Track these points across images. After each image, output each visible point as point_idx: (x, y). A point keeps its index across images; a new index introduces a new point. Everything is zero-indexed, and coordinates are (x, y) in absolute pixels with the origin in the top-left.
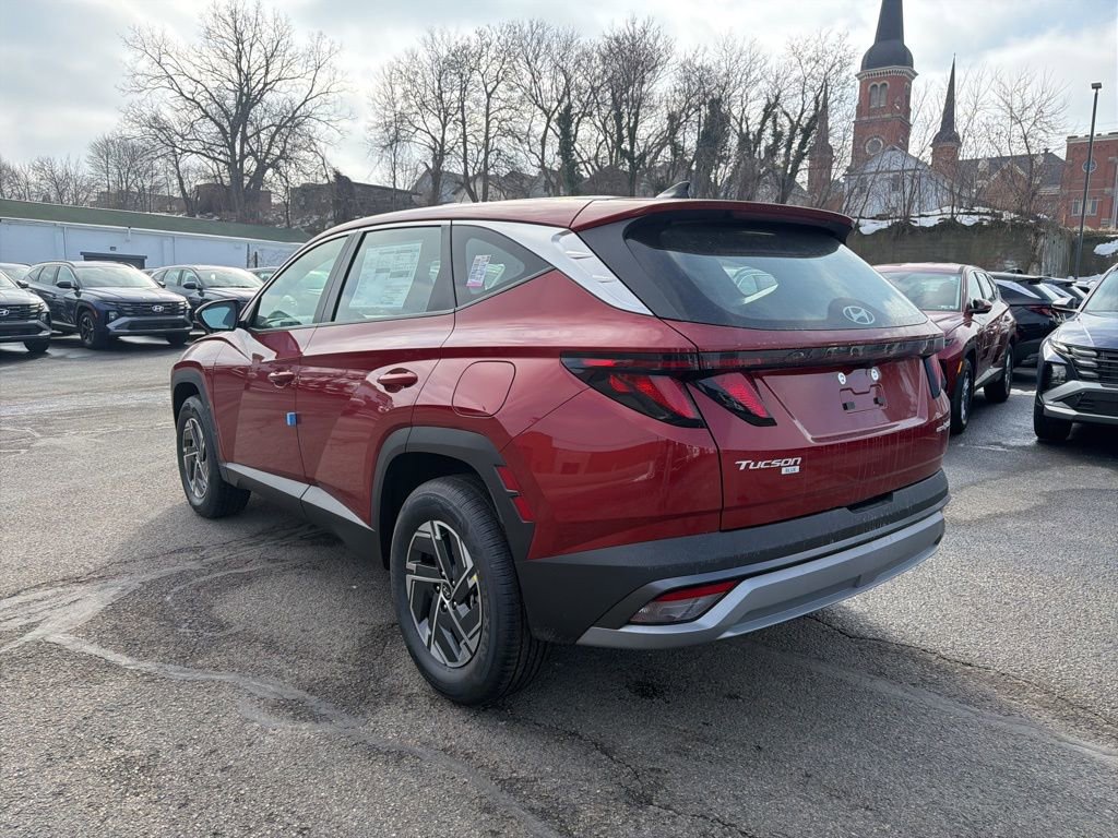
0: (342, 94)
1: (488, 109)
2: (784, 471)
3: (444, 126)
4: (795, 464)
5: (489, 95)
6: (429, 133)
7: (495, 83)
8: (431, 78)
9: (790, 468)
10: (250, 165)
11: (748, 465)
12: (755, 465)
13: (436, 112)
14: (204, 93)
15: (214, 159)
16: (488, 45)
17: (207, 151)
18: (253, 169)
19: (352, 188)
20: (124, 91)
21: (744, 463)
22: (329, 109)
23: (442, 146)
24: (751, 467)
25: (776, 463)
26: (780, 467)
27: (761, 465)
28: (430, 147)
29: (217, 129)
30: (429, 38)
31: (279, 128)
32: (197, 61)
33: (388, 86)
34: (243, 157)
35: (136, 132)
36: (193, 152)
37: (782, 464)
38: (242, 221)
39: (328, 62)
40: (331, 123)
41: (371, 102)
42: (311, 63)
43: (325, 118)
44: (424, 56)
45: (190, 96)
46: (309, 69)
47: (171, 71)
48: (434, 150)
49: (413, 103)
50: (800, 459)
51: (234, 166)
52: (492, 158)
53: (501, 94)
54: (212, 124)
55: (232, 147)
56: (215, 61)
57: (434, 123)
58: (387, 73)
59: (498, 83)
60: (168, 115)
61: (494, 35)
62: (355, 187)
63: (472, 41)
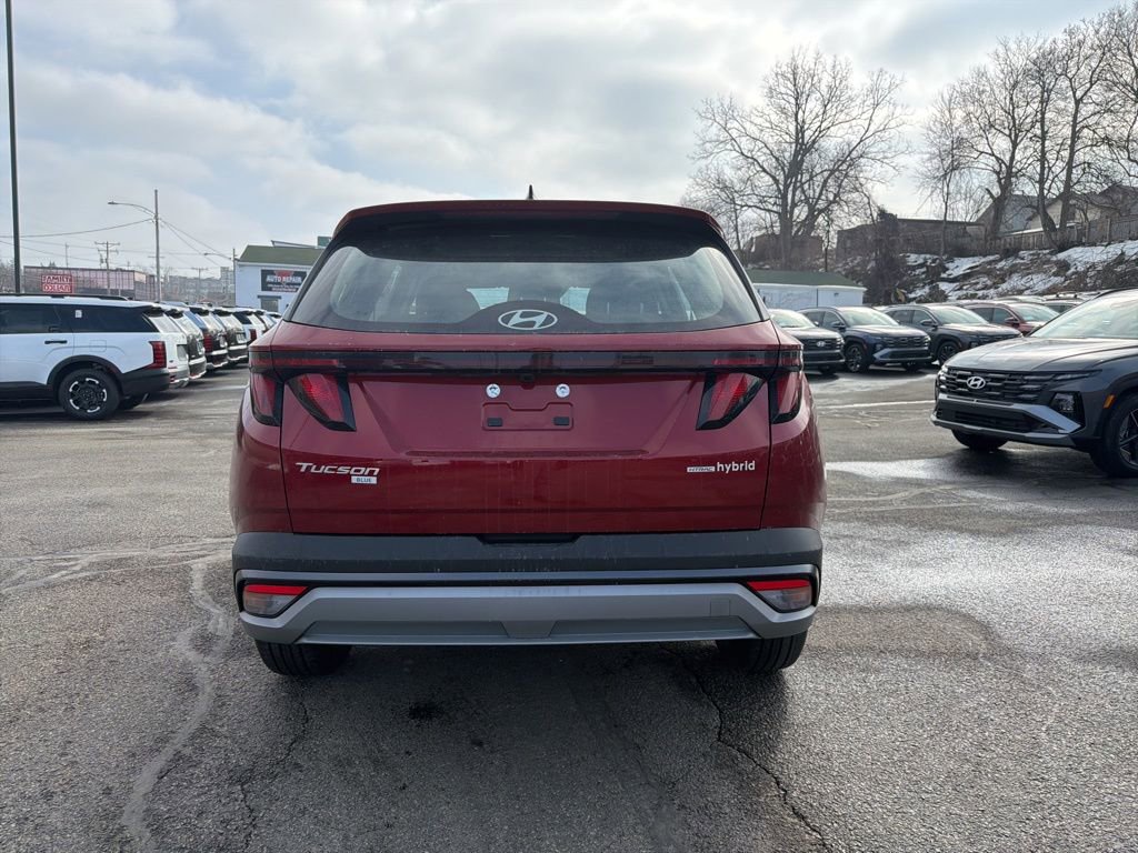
0: (900, 129)
1: (1075, 117)
2: (354, 480)
3: (1015, 145)
4: (371, 474)
5: (1078, 102)
6: (993, 155)
7: (1088, 85)
8: (1002, 95)
9: (363, 478)
10: (801, 213)
11: (309, 468)
12: (318, 469)
13: (1007, 132)
14: (765, 150)
15: (769, 211)
16: (1080, 44)
17: (761, 204)
18: (803, 216)
19: (897, 225)
20: (693, 158)
21: (305, 465)
22: (884, 146)
23: (1010, 167)
24: (313, 470)
25: (343, 470)
26: (349, 476)
27: (325, 469)
28: (995, 171)
29: (771, 181)
30: (1001, 51)
31: (832, 172)
32: (759, 121)
33: (947, 112)
34: (794, 205)
35: (701, 194)
36: (750, 206)
37: (352, 472)
38: (787, 267)
39: (887, 98)
40: (885, 161)
41: (925, 131)
42: (867, 103)
43: (880, 156)
44: (994, 70)
45: (749, 155)
46: (865, 109)
47: (735, 134)
48: (998, 173)
49: (976, 125)
50: (377, 470)
51: (785, 215)
52: (1076, 173)
53: (1094, 97)
54: (767, 178)
55: (784, 197)
56: (775, 118)
57: (1002, 144)
58: (947, 97)
59: (1092, 85)
60: (730, 174)
61: (1091, 28)
62: (900, 223)
63: (1059, 42)
